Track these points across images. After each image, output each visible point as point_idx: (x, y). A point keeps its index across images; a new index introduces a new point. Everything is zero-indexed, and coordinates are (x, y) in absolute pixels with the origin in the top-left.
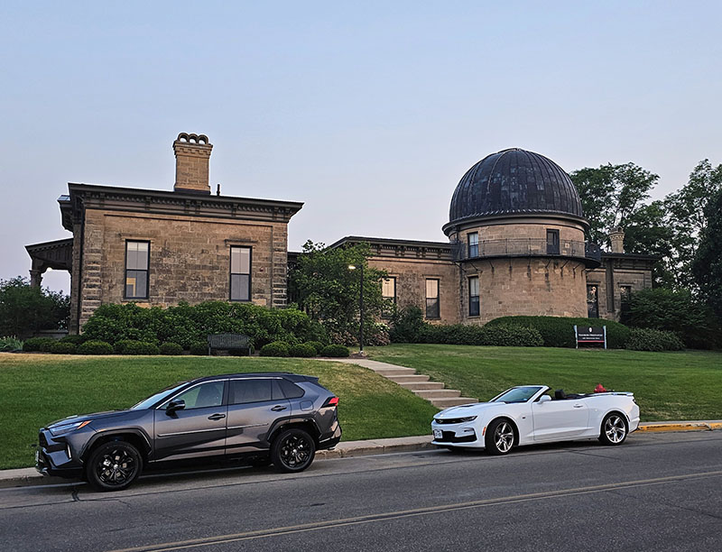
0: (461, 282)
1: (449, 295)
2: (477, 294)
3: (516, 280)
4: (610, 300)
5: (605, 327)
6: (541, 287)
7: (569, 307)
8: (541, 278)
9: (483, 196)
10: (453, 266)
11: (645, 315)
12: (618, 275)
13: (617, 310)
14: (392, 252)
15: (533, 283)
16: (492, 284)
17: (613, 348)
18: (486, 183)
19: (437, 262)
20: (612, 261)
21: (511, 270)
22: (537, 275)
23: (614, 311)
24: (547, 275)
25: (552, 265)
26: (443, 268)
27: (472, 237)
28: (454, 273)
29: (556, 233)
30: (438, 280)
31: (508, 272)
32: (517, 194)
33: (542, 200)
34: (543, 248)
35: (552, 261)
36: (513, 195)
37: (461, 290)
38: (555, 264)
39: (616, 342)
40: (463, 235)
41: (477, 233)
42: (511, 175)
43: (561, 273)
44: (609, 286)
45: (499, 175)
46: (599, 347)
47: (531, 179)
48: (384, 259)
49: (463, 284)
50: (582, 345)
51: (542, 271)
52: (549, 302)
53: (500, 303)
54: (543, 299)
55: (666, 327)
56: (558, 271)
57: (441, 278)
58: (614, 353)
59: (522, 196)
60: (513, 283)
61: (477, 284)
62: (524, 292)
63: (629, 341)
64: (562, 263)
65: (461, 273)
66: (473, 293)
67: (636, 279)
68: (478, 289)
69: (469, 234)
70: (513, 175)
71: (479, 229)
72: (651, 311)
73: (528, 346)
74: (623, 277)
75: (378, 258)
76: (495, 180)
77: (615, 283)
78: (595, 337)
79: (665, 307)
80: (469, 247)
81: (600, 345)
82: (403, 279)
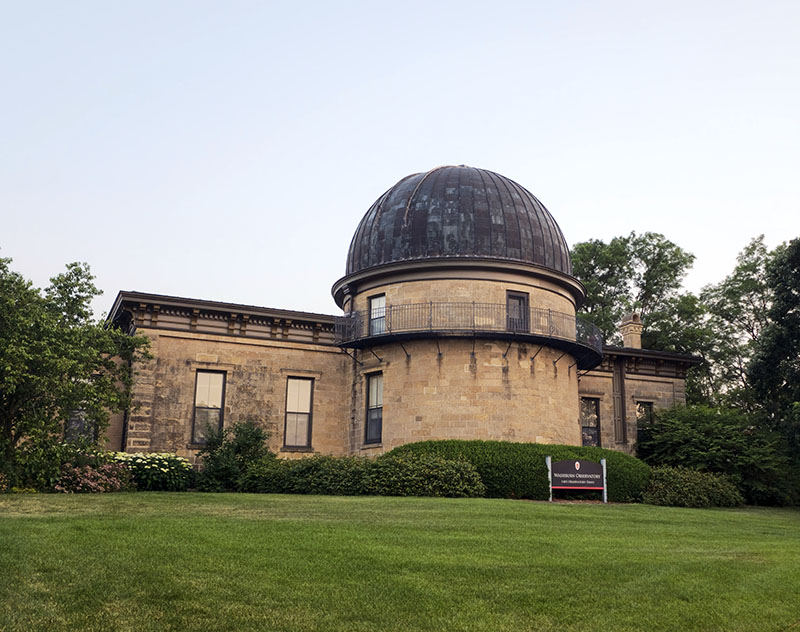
0: (354, 385)
1: (332, 408)
2: (381, 402)
3: (449, 377)
4: (619, 424)
5: (604, 462)
6: (494, 392)
7: (544, 428)
8: (495, 374)
9: (396, 233)
10: (343, 357)
11: (676, 447)
12: (634, 383)
13: (632, 441)
14: (220, 325)
15: (480, 383)
16: (407, 384)
17: (618, 501)
18: (402, 211)
19: (312, 347)
20: (622, 361)
21: (440, 359)
22: (488, 370)
23: (625, 442)
24: (505, 370)
25: (516, 352)
26: (322, 357)
27: (375, 303)
28: (343, 369)
29: (521, 299)
30: (312, 379)
31: (434, 362)
32: (455, 228)
33: (500, 240)
34: (498, 321)
35: (515, 346)
36: (448, 230)
37: (354, 398)
38: (520, 350)
39: (626, 490)
40: (361, 300)
41: (383, 294)
42: (446, 198)
43: (532, 367)
44: (618, 401)
45: (425, 198)
46: (592, 498)
47: (481, 206)
48: (203, 337)
49: (357, 387)
50: (560, 495)
51: (497, 363)
52: (508, 417)
53: (419, 419)
54: (498, 412)
55: (712, 467)
56: (525, 364)
57: (317, 376)
58: (619, 511)
59: (463, 233)
60: (445, 383)
61: (381, 386)
62: (463, 398)
63: (649, 488)
64: (532, 350)
65: (355, 367)
66: (373, 404)
67: (661, 390)
68: (381, 395)
69: (370, 298)
70: (450, 197)
71: (387, 289)
72: (687, 441)
73: (449, 496)
74: (640, 387)
75: (191, 335)
76: (418, 205)
77: (628, 397)
78: (585, 480)
79: (708, 433)
80: (370, 320)
81: (593, 495)
82: (240, 375)
